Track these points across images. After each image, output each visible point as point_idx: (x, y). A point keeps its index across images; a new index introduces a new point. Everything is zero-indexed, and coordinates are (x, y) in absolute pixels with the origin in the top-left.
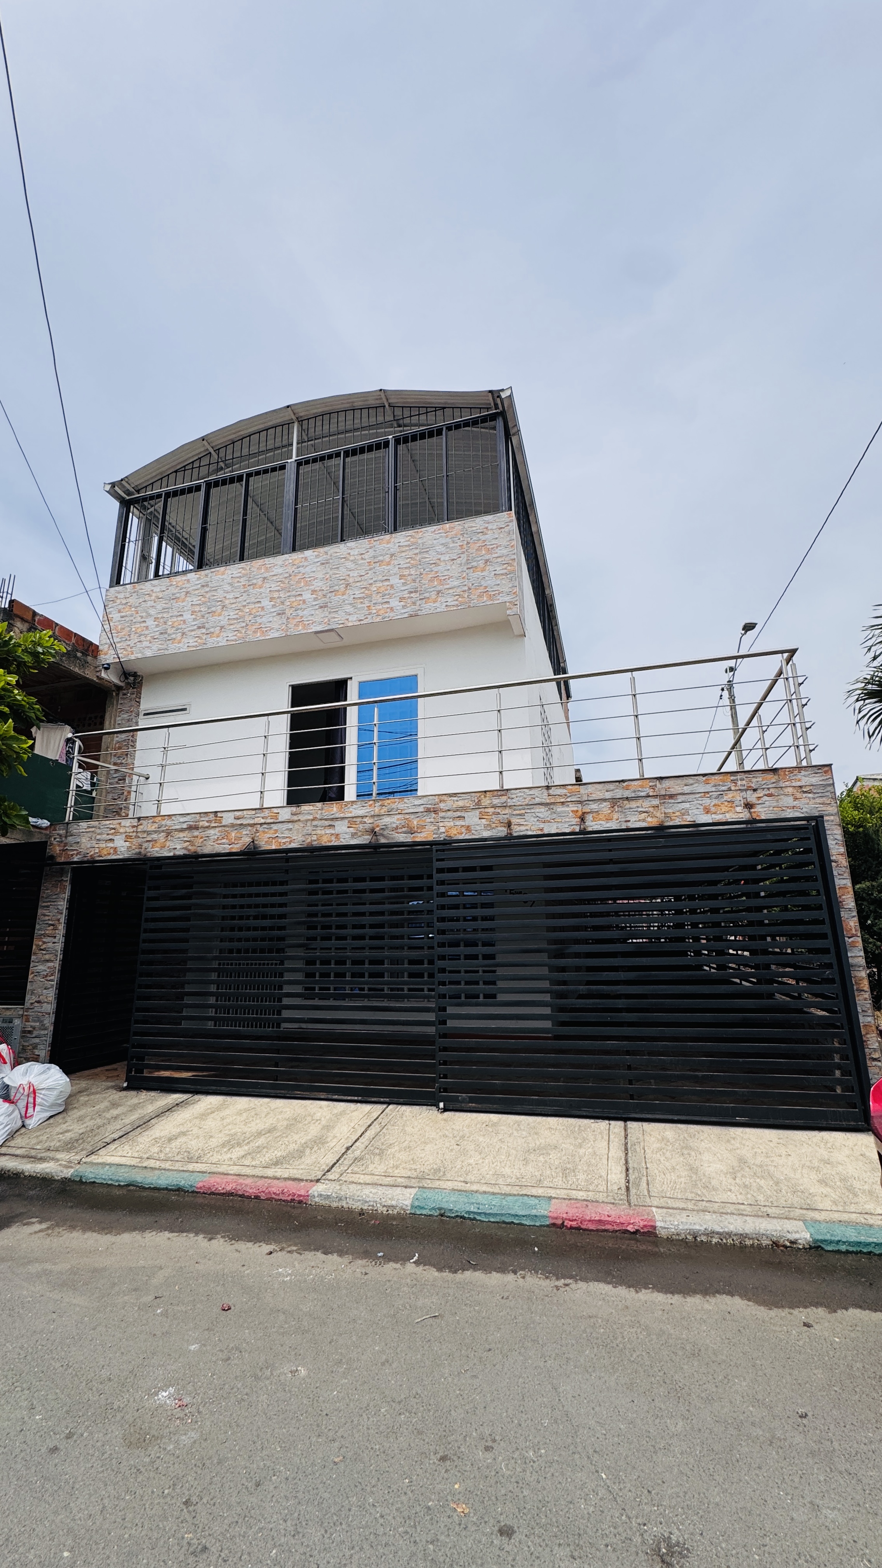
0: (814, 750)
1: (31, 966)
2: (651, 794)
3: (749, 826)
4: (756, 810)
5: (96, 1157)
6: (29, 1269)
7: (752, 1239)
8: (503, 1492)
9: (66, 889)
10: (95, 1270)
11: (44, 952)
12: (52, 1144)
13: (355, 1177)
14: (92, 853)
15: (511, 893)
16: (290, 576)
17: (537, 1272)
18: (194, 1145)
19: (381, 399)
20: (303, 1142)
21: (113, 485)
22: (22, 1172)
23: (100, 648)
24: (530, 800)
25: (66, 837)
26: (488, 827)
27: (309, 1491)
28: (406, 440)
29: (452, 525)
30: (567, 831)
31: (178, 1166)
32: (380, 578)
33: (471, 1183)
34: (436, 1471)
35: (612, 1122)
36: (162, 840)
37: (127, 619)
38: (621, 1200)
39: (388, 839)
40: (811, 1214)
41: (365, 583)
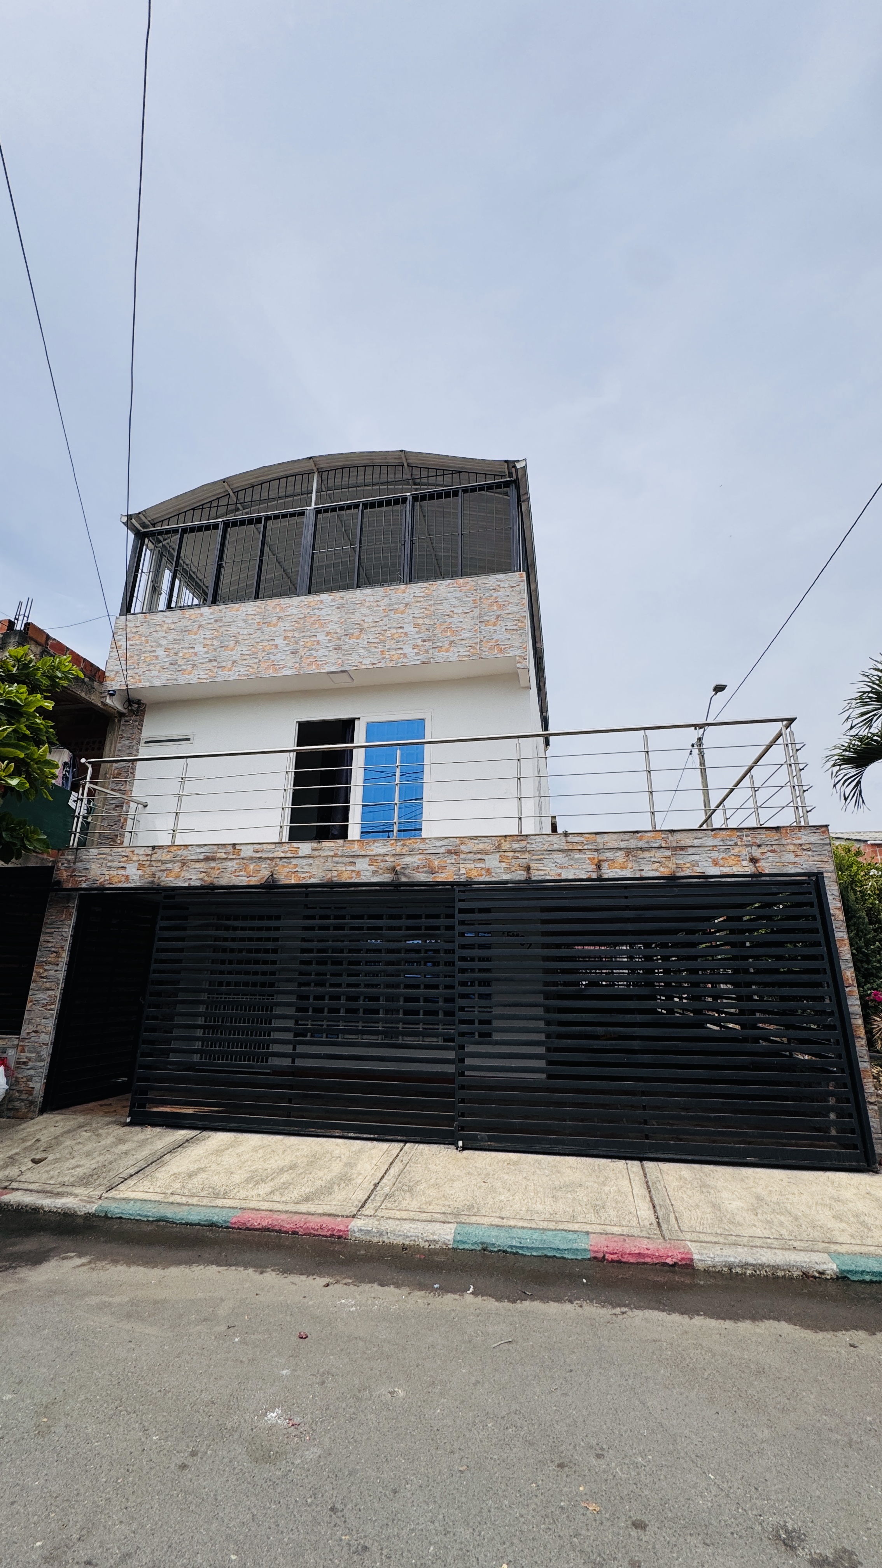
0: (810, 811)
1: (30, 993)
2: (663, 845)
3: (754, 879)
4: (760, 864)
5: (117, 1192)
6: (86, 1301)
7: (784, 1270)
8: (626, 1493)
9: (71, 915)
10: (156, 1302)
11: (45, 980)
12: (66, 1179)
13: (391, 1213)
14: (102, 880)
15: (508, 935)
16: (305, 617)
17: (592, 1302)
18: (218, 1181)
19: (400, 458)
20: (329, 1178)
21: (129, 517)
22: (42, 1208)
23: (107, 674)
24: (548, 846)
25: (75, 863)
26: (508, 870)
27: (446, 1497)
28: (423, 498)
29: (466, 580)
30: (584, 877)
31: (205, 1202)
32: (395, 625)
33: (508, 1218)
34: (557, 1476)
35: (629, 1162)
36: (177, 869)
37: (137, 648)
38: (655, 1234)
39: (409, 878)
40: (834, 1247)
41: (379, 629)
